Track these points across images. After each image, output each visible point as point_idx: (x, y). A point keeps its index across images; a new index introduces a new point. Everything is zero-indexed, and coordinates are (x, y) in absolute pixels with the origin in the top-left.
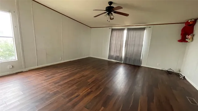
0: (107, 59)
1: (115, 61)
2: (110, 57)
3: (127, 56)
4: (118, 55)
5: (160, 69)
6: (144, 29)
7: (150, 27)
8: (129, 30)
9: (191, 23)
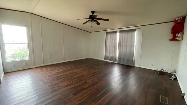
0: (103, 60)
1: (111, 61)
2: (106, 58)
3: (121, 57)
4: (113, 56)
5: (153, 69)
6: (134, 30)
7: (140, 28)
8: (121, 32)
9: (178, 21)
